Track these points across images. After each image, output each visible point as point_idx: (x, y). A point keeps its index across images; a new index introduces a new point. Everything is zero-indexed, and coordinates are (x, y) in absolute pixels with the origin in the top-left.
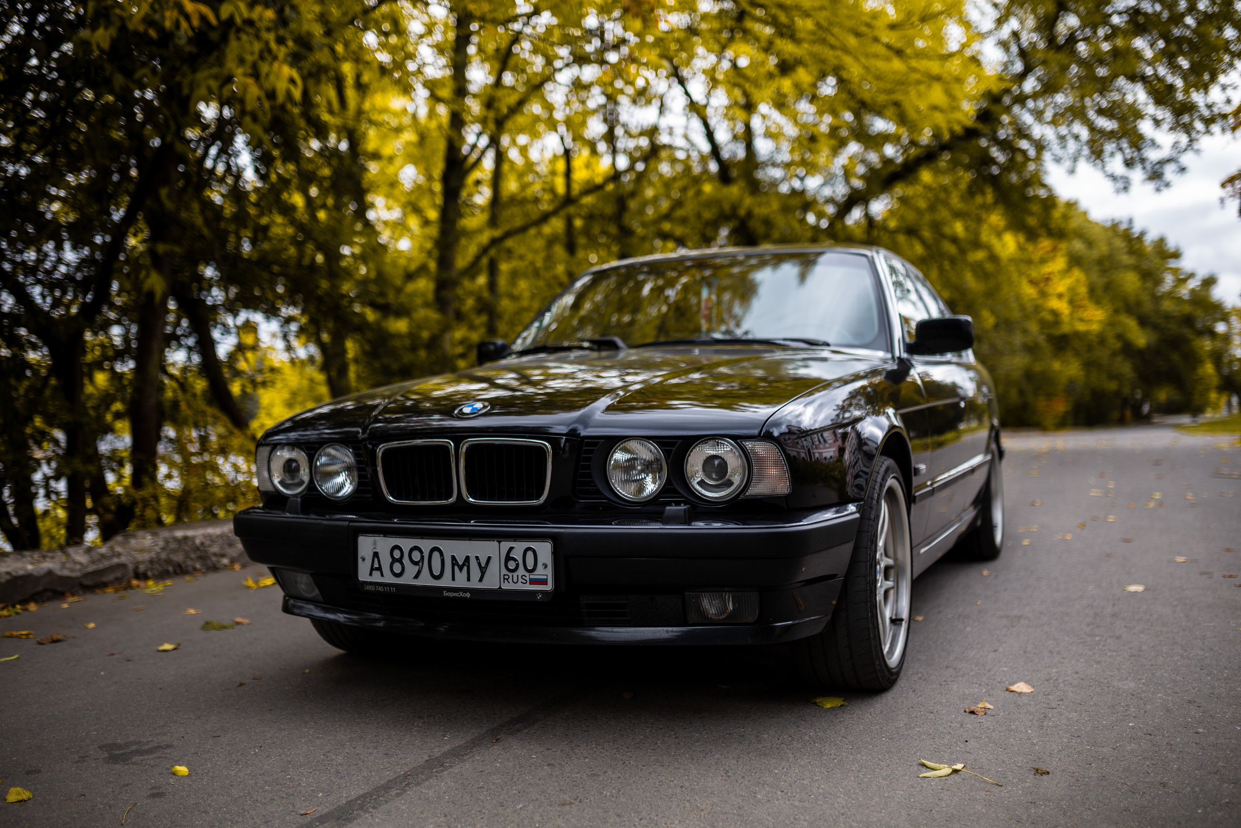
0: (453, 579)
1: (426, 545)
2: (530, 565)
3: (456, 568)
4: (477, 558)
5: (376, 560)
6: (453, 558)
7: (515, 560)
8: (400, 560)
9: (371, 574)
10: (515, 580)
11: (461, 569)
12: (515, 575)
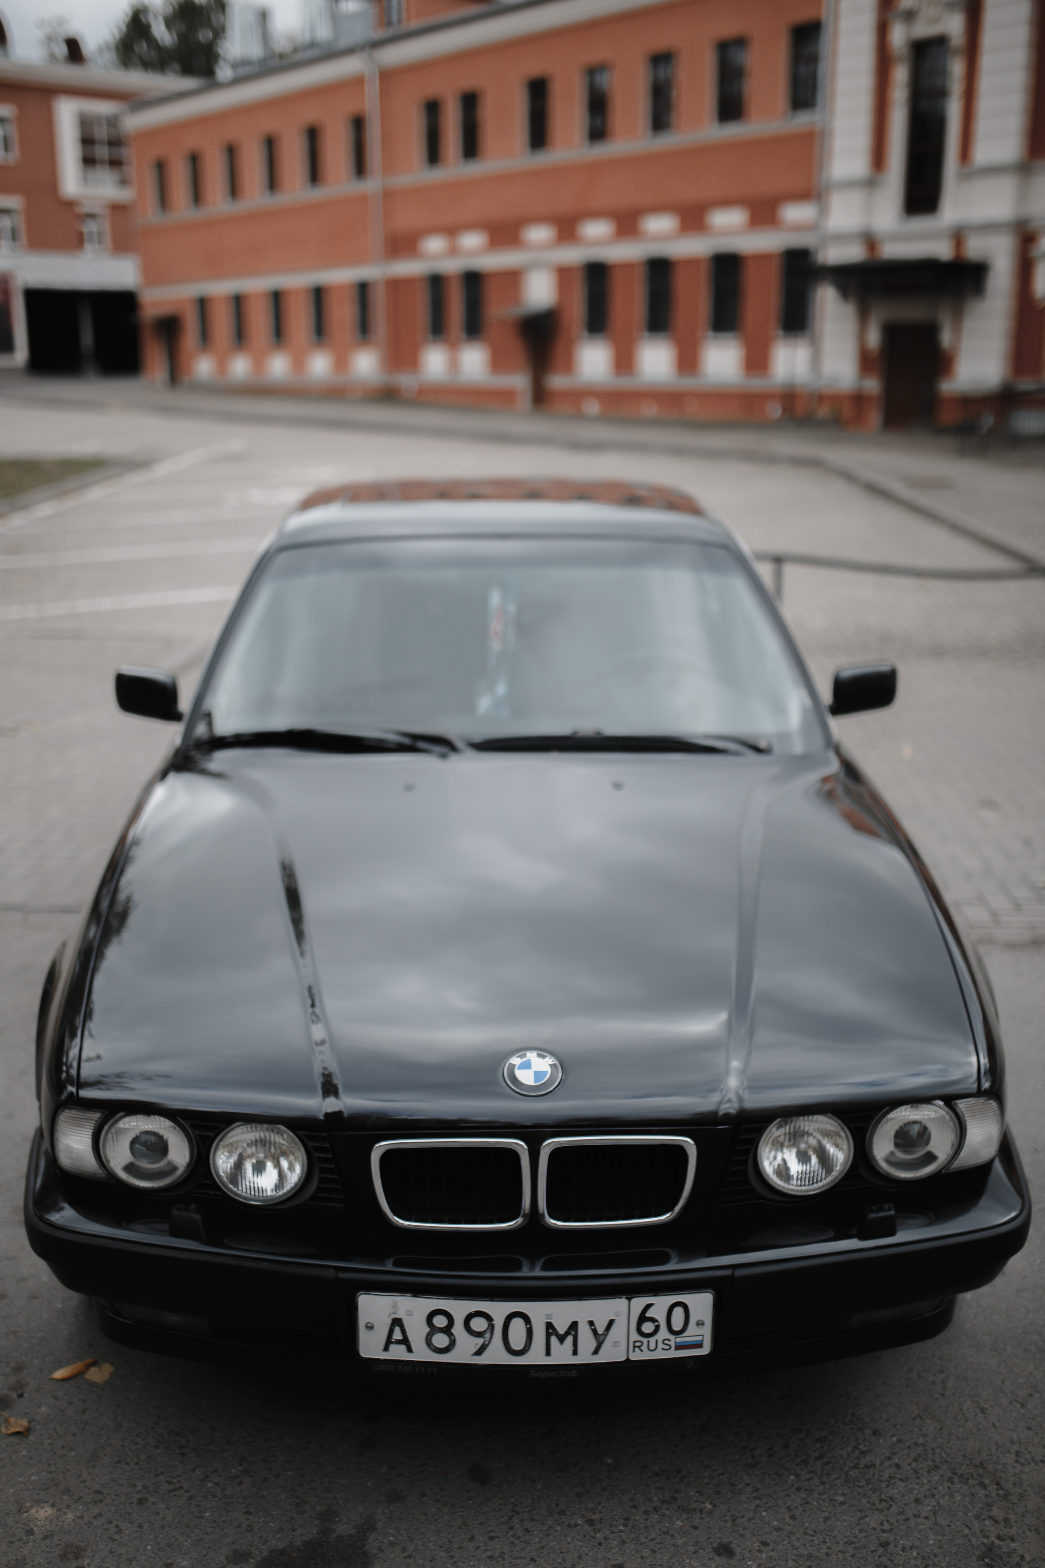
0: (548, 1353)
1: (499, 1310)
2: (677, 1325)
3: (554, 1340)
4: (591, 1323)
5: (397, 1330)
6: (549, 1326)
7: (653, 1320)
8: (447, 1330)
9: (386, 1349)
10: (652, 1347)
11: (562, 1339)
12: (652, 1340)
